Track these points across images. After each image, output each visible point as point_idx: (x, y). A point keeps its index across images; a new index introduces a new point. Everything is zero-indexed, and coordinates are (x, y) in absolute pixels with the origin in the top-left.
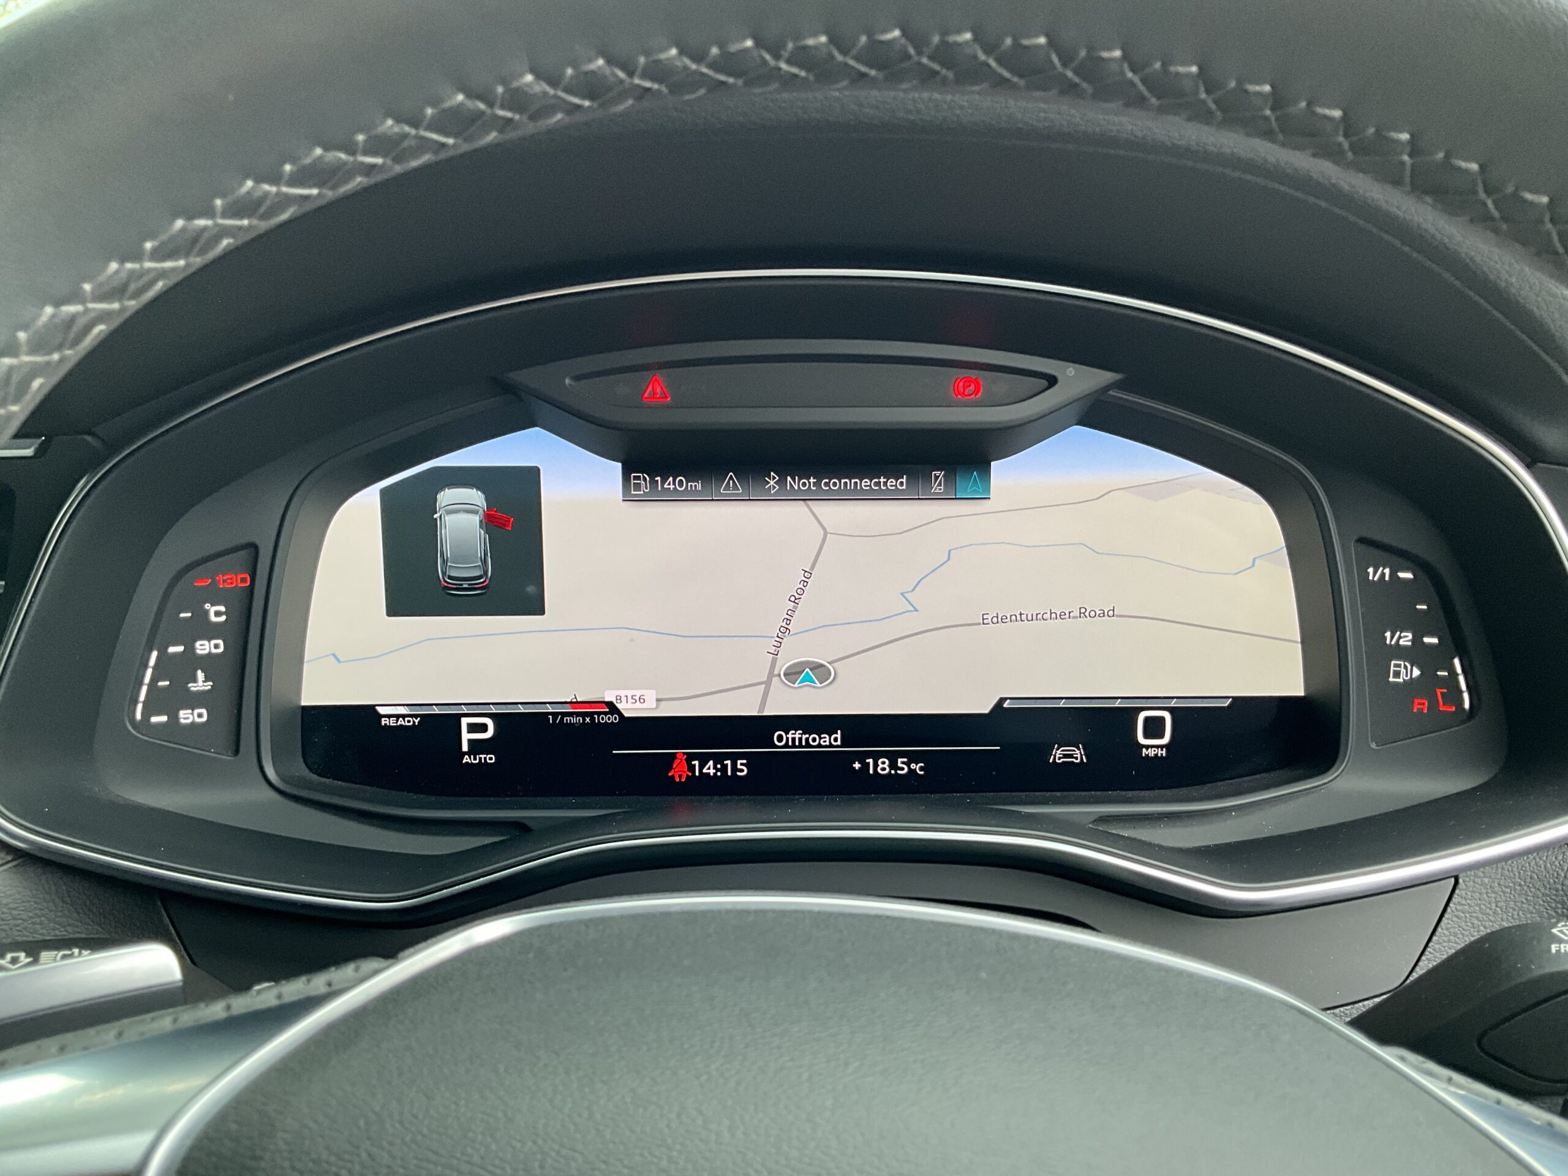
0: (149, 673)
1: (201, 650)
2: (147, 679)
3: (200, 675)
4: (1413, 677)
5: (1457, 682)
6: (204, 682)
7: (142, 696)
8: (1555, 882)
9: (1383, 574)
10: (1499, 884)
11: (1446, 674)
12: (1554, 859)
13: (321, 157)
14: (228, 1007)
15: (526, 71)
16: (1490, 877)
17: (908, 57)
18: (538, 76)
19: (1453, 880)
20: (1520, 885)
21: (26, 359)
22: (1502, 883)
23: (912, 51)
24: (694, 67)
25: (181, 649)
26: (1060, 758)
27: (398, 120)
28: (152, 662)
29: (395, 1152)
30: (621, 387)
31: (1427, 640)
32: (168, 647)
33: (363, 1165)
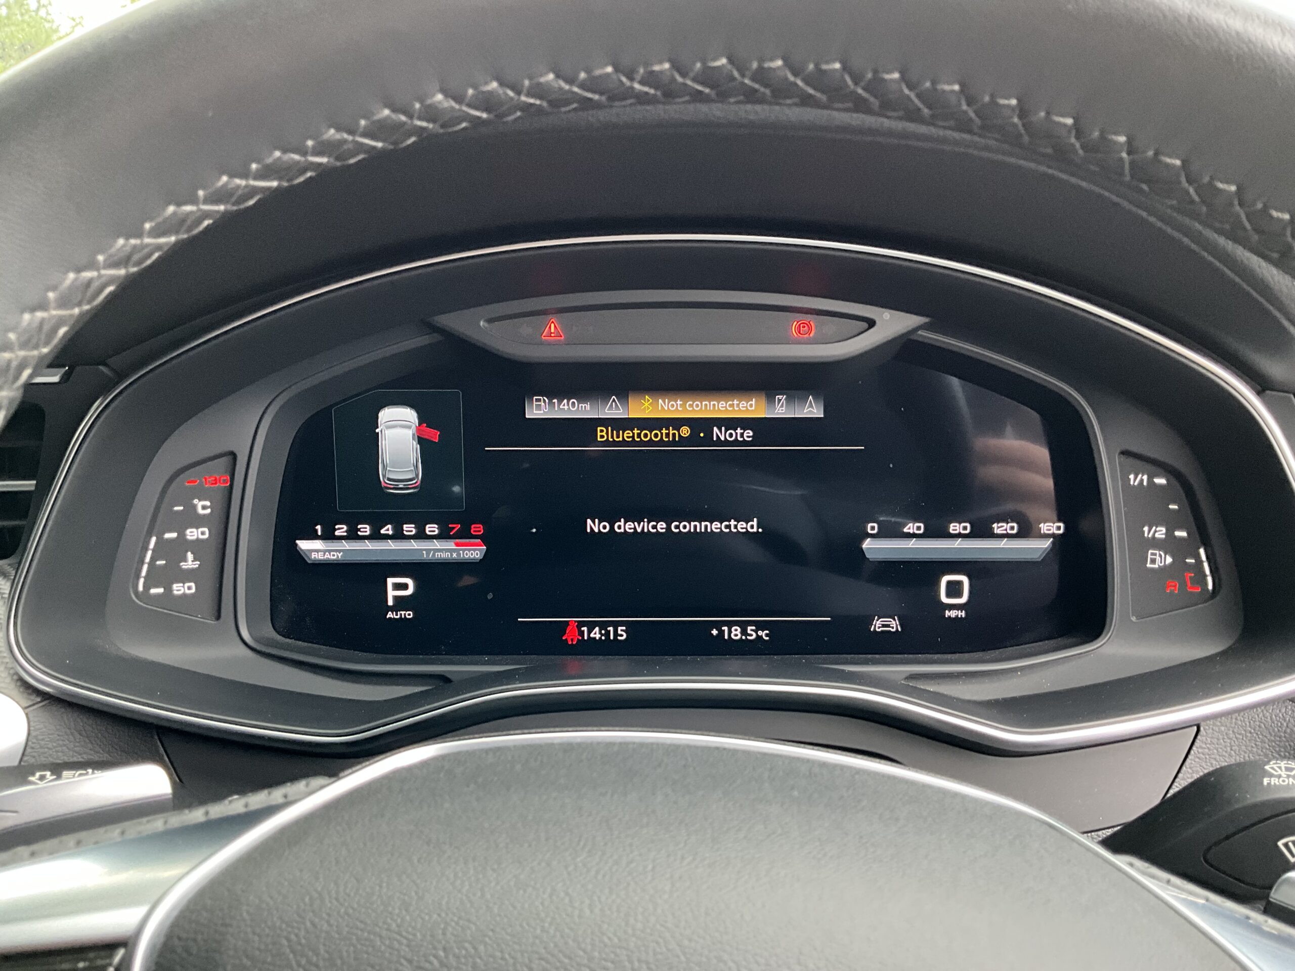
0: (149, 554)
1: (191, 536)
2: (148, 559)
3: (190, 556)
4: (1167, 563)
5: (1202, 568)
6: (193, 561)
7: (144, 573)
8: (1279, 730)
9: (1142, 480)
10: (1233, 731)
11: (1193, 561)
12: (1278, 711)
13: (279, 159)
14: (207, 813)
15: (438, 91)
16: (1226, 726)
17: (734, 79)
18: (447, 94)
19: (1195, 728)
20: (1250, 733)
21: (54, 312)
22: (1236, 731)
23: (736, 74)
24: (567, 87)
25: (174, 535)
26: (879, 628)
27: (339, 129)
28: (152, 545)
29: (332, 922)
30: (525, 328)
31: (1177, 533)
32: (164, 533)
33: (307, 931)
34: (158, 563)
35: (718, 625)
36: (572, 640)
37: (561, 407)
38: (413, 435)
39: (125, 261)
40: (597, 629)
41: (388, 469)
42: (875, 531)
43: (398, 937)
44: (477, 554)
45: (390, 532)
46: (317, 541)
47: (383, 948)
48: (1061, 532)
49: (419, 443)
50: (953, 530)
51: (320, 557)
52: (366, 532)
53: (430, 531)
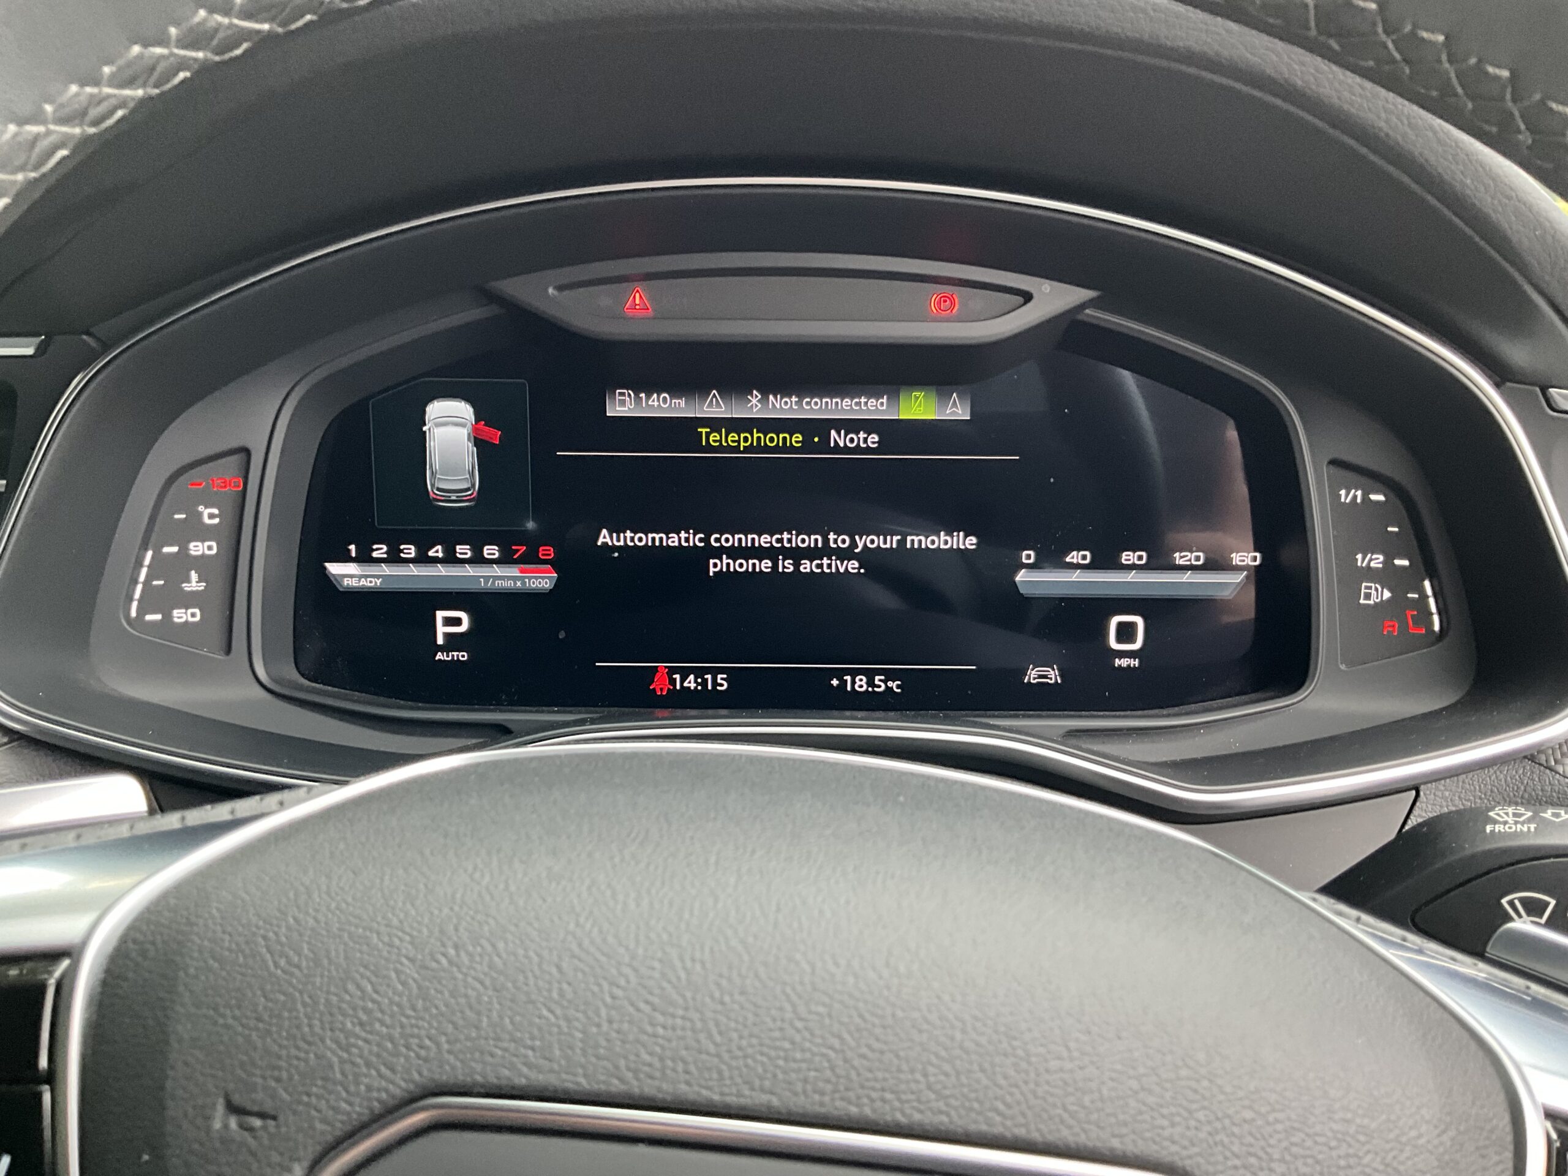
0: (144, 572)
1: (195, 551)
2: (142, 578)
3: (194, 575)
4: (1384, 598)
5: (1427, 605)
6: (197, 582)
7: (137, 594)
8: (1514, 795)
9: (1355, 497)
10: (1459, 797)
11: (1416, 596)
12: (1514, 772)
14: (183, 819)
16: (1451, 790)
19: (1414, 792)
20: (1480, 798)
22: (1462, 796)
25: (175, 549)
26: (1034, 679)
28: (147, 561)
29: (320, 917)
30: (603, 297)
31: (1398, 562)
32: (163, 547)
33: (289, 928)
34: (155, 583)
35: (840, 674)
36: (662, 690)
37: (650, 403)
38: (469, 435)
39: (78, 116)
40: (692, 677)
41: (438, 476)
42: (1032, 561)
43: (400, 934)
44: (546, 583)
45: (440, 555)
46: (351, 564)
47: (381, 945)
48: (1258, 563)
49: (476, 445)
50: (1126, 560)
51: (352, 583)
52: (410, 553)
53: (489, 554)
